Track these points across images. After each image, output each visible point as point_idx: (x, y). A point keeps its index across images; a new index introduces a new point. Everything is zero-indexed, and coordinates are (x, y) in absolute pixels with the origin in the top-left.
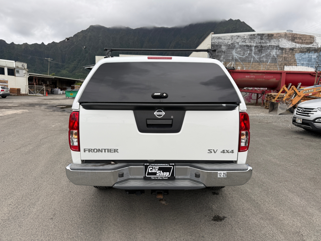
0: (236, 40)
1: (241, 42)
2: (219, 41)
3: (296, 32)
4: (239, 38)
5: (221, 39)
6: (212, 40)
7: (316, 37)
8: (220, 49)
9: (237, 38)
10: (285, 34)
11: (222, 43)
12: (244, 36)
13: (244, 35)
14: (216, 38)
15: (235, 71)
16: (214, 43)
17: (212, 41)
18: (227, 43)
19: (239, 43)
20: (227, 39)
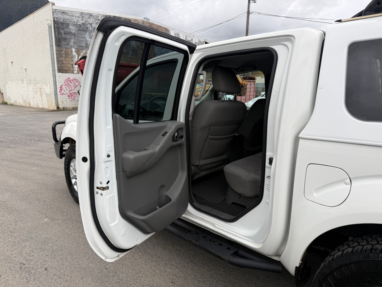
0: (88, 20)
1: (95, 24)
2: (64, 17)
3: (153, 21)
4: (92, 17)
5: (68, 15)
6: (54, 13)
7: (170, 31)
8: (68, 29)
9: (89, 18)
10: (142, 21)
11: (69, 21)
12: (98, 17)
13: (98, 14)
14: (59, 12)
16: (57, 18)
17: (53, 15)
18: (77, 22)
19: (93, 25)
20: (76, 17)
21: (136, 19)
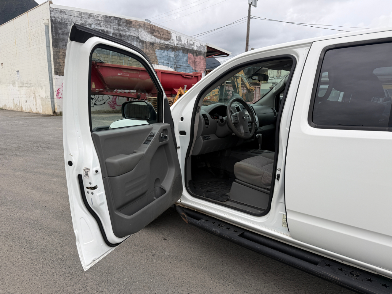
0: (87, 20)
1: (95, 25)
2: (62, 16)
3: (154, 23)
4: (92, 18)
5: (66, 14)
6: (51, 12)
7: (172, 34)
8: (66, 29)
9: (89, 18)
10: (143, 23)
11: (68, 21)
12: (98, 17)
13: (98, 14)
14: (57, 11)
15: (103, 65)
16: (55, 17)
17: (50, 14)
18: (76, 22)
19: (92, 25)
20: (74, 16)
21: (137, 21)
